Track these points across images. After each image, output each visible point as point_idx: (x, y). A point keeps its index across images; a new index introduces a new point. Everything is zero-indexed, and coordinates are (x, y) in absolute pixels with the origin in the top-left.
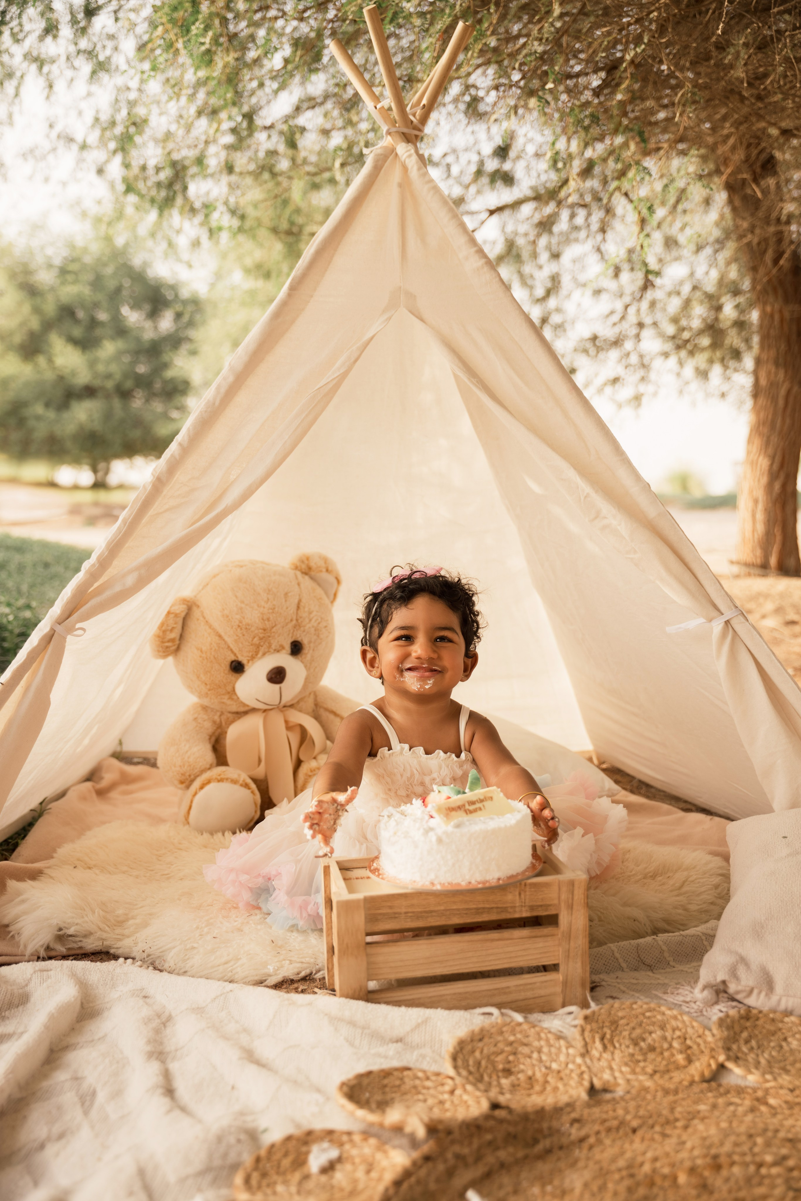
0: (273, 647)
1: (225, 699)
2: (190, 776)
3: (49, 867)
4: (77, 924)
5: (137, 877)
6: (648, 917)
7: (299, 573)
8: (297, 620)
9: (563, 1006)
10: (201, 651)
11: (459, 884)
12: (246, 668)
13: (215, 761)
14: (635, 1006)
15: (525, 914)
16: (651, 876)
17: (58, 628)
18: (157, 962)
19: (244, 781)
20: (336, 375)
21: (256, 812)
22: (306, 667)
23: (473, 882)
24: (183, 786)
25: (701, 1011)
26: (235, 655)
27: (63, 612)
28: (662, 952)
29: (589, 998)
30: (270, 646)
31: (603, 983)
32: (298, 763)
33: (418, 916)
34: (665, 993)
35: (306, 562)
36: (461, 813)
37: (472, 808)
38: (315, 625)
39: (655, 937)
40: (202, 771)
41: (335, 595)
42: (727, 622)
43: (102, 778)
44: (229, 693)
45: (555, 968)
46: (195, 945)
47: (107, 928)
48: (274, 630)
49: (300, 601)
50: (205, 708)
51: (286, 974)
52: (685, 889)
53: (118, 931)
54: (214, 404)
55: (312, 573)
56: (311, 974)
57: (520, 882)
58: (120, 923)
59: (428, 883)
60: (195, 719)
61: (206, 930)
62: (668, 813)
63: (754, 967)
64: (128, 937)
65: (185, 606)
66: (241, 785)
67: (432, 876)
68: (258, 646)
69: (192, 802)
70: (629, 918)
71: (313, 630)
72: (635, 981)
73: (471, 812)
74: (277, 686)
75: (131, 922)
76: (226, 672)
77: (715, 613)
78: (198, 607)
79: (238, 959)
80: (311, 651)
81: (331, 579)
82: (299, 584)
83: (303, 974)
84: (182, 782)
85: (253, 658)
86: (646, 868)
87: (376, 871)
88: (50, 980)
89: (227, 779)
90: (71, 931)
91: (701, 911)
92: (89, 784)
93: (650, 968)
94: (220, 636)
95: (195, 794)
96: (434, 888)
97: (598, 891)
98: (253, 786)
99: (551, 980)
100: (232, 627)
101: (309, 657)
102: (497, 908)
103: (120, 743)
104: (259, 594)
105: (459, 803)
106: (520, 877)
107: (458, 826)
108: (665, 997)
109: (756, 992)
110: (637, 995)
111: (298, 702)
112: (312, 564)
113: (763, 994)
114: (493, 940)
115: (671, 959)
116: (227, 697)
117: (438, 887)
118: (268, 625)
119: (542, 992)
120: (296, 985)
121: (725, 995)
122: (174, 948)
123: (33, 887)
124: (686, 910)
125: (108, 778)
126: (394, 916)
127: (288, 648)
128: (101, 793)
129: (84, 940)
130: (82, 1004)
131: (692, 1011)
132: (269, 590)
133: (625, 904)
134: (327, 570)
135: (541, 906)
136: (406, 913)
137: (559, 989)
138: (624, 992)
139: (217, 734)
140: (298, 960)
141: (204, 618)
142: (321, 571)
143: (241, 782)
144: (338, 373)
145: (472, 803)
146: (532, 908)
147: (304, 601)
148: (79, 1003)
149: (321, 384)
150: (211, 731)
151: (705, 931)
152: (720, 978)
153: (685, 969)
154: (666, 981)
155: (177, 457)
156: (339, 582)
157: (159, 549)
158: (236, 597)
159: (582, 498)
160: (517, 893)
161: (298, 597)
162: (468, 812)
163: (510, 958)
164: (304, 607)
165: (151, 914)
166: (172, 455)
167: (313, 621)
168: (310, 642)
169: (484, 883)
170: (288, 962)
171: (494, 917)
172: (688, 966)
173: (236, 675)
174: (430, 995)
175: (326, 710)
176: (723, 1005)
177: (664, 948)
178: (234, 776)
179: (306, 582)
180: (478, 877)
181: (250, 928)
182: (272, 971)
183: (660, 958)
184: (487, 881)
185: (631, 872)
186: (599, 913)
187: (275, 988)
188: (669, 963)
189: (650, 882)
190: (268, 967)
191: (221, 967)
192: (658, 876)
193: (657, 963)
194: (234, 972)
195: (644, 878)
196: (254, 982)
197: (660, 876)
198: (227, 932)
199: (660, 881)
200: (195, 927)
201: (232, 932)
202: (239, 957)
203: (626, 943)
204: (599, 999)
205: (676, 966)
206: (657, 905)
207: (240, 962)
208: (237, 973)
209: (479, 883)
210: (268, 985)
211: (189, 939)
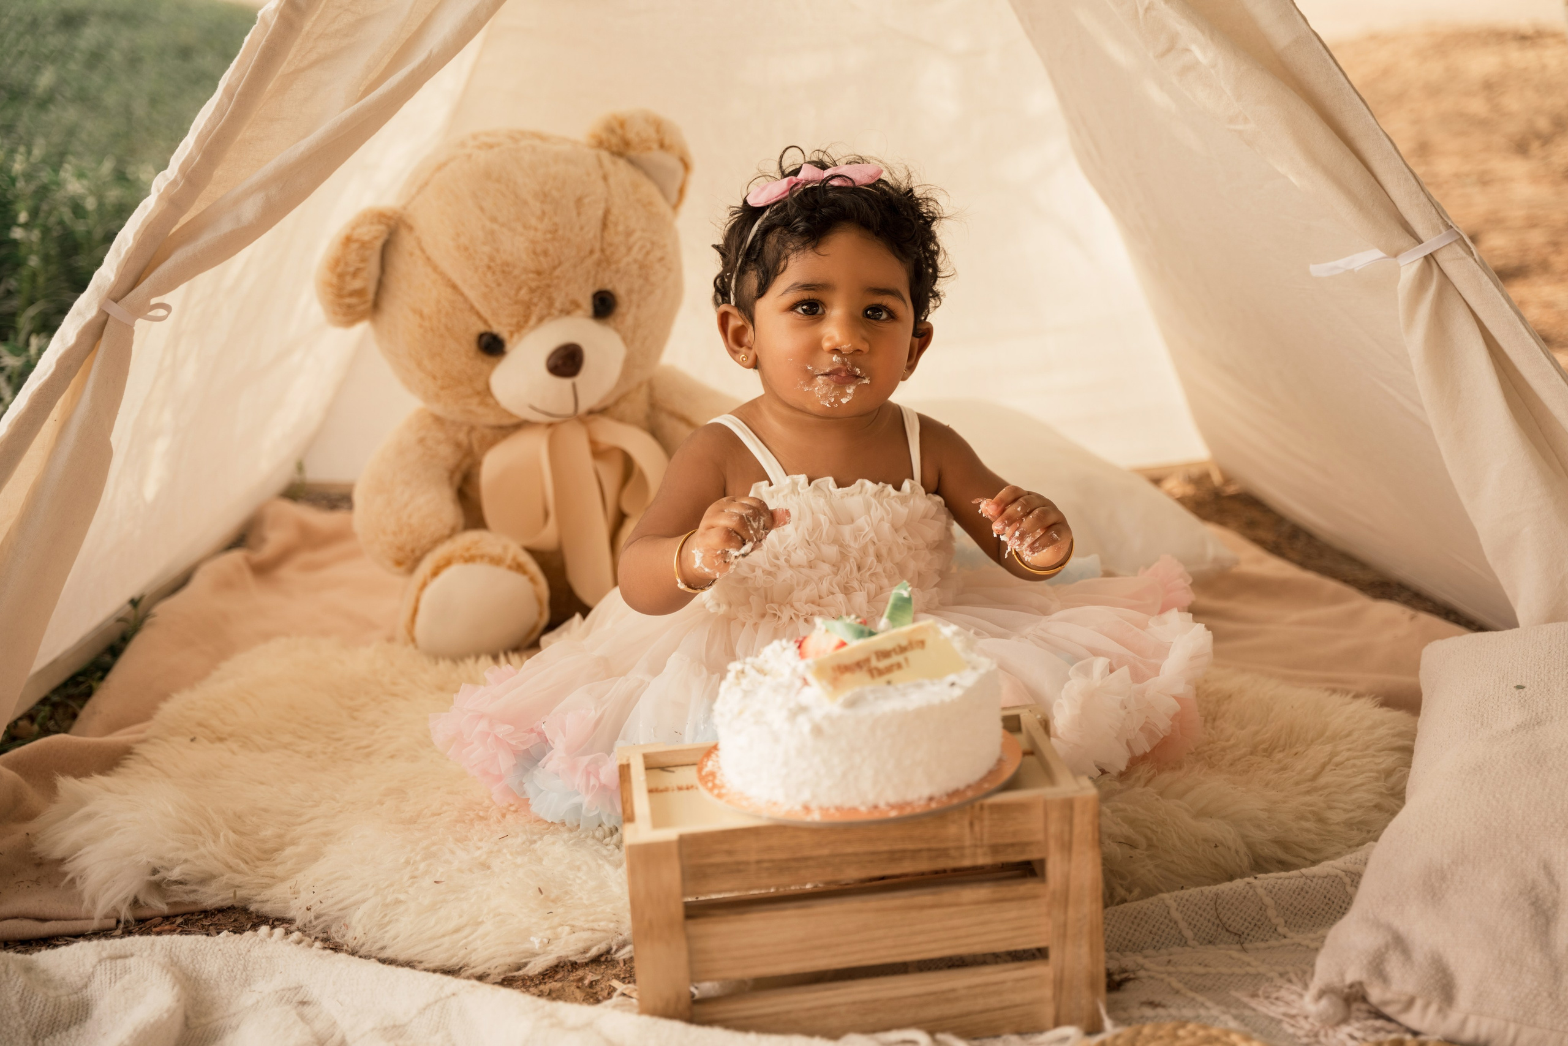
0: (558, 305)
1: (473, 404)
2: (413, 551)
3: (144, 741)
4: (186, 861)
5: (309, 755)
6: (1244, 837)
7: (605, 156)
8: (603, 250)
9: (1057, 1024)
10: (421, 315)
11: (855, 810)
12: (508, 346)
13: (461, 521)
14: (1181, 1033)
15: (983, 860)
16: (1265, 750)
17: (115, 310)
18: (333, 929)
19: (514, 559)
21: (541, 614)
22: (624, 339)
23: (882, 805)
24: (402, 569)
25: (1316, 1035)
26: (485, 322)
27: (121, 276)
28: (1263, 908)
29: (1103, 1011)
30: (551, 304)
31: (1142, 973)
32: (620, 519)
33: (781, 867)
34: (1254, 995)
35: (619, 131)
36: (862, 676)
37: (883, 664)
38: (640, 257)
39: (1251, 880)
40: (437, 542)
41: (681, 192)
42: (1430, 259)
43: (263, 540)
44: (478, 393)
45: (1040, 954)
46: (402, 897)
47: (243, 866)
48: (557, 272)
49: (607, 213)
50: (438, 420)
51: (563, 953)
52: (1323, 780)
53: (265, 869)
55: (632, 153)
56: (608, 952)
57: (971, 802)
58: (269, 854)
59: (798, 807)
60: (421, 441)
61: (422, 866)
62: (1336, 599)
63: (1419, 956)
64: (283, 880)
65: (382, 228)
66: (510, 568)
67: (806, 795)
68: (528, 306)
69: (417, 600)
70: (1205, 840)
71: (635, 268)
72: (1201, 970)
73: (881, 672)
74: (566, 383)
75: (289, 851)
76: (472, 354)
77: (1405, 240)
78: (410, 228)
79: (479, 923)
80: (633, 310)
81: (671, 161)
82: (605, 178)
83: (594, 952)
84: (399, 563)
85: (520, 326)
86: (1257, 733)
87: (709, 780)
88: (127, 977)
89: (482, 557)
90: (175, 874)
91: (1350, 824)
92: (237, 555)
93: (1240, 938)
94: (454, 287)
95: (424, 585)
96: (809, 819)
97: (1150, 789)
98: (533, 567)
99: (1033, 977)
100: (476, 269)
101: (629, 320)
102: (929, 850)
103: (300, 467)
104: (525, 203)
105: (860, 656)
106: (970, 794)
107: (852, 703)
108: (1253, 1003)
109: (1419, 1004)
110: (1200, 998)
111: (617, 403)
112: (631, 136)
113: (1433, 1008)
114: (922, 907)
115: (1281, 921)
116: (475, 401)
117: (816, 817)
118: (545, 263)
119: (1017, 998)
120: (580, 973)
121: (1364, 1007)
122: (364, 901)
123: (109, 790)
124: (1321, 820)
125: (275, 539)
126: (737, 869)
127: (587, 304)
128: (263, 570)
129: (202, 889)
130: (187, 1018)
131: (1301, 1033)
132: (545, 195)
133: (1202, 814)
134: (662, 146)
135: (1013, 845)
136: (759, 862)
137: (1048, 992)
138: (1177, 992)
139: (464, 466)
140: (586, 926)
141: (423, 251)
142: (649, 149)
143: (508, 561)
145: (884, 654)
146: (995, 849)
147: (615, 211)
148: (179, 1019)
150: (452, 461)
151: (1351, 867)
152: (1351, 977)
153: (1305, 943)
154: (1262, 969)
156: (686, 166)
157: (303, 146)
158: (482, 209)
159: (1141, 12)
160: (966, 823)
161: (602, 205)
162: (875, 673)
163: (957, 938)
164: (616, 224)
165: (326, 834)
167: (635, 249)
168: (630, 292)
169: (900, 806)
170: (567, 929)
171: (924, 865)
172: (1311, 935)
173: (492, 359)
174: (808, 1005)
175: (673, 414)
176: (1357, 1025)
177: (1268, 900)
178: (496, 550)
179: (621, 172)
180: (892, 797)
181: (502, 863)
182: (537, 946)
183: (1259, 920)
184: (909, 804)
185: (1228, 740)
186: (1149, 833)
187: (543, 979)
188: (1276, 930)
189: (1260, 763)
190: (532, 939)
191: (447, 938)
192: (1277, 750)
193: (1252, 930)
194: (470, 948)
195: (1252, 753)
196: (505, 968)
197: (1280, 751)
198: (461, 871)
199: (1279, 761)
200: (402, 860)
201: (471, 870)
202: (480, 920)
203: (1193, 891)
204: (1125, 1009)
205: (1290, 934)
206: (1263, 815)
207: (481, 930)
208: (475, 950)
209: (893, 807)
210: (531, 974)
211: (391, 885)
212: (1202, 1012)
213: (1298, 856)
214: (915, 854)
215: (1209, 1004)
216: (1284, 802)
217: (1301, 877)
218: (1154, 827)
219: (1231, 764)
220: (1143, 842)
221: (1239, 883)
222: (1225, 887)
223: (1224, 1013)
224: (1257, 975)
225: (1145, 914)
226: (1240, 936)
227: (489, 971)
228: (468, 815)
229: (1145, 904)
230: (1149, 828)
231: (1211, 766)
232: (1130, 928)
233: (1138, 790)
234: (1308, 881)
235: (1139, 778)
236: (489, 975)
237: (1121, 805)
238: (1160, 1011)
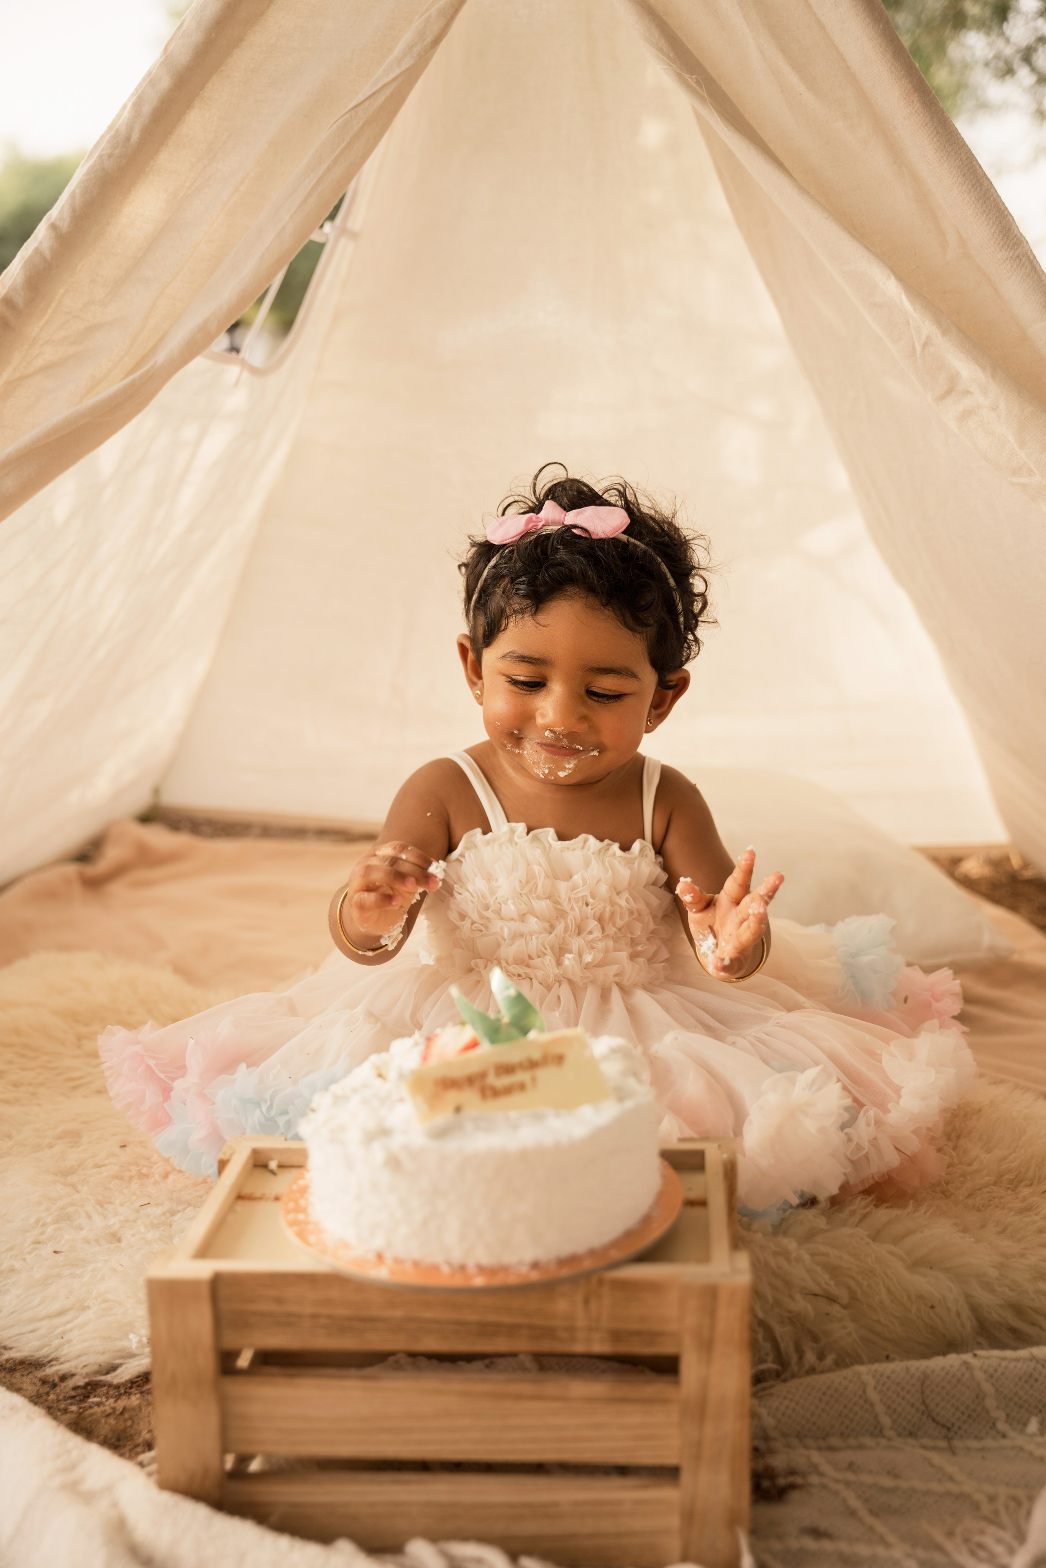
6: (968, 1296)
11: (434, 1269)
15: (600, 1347)
16: (1011, 1182)
20: (392, 76)
23: (471, 1264)
28: (980, 1396)
29: (745, 1548)
31: (814, 1479)
34: (950, 1534)
36: (470, 1095)
37: (502, 1082)
39: (967, 1357)
43: (103, 857)
45: (671, 1474)
46: (17, 1265)
54: (128, 139)
57: (591, 1272)
67: (378, 1242)
70: (921, 1297)
73: (495, 1094)
79: (85, 1308)
86: (1003, 1160)
92: (77, 868)
93: (948, 1433)
97: (861, 1230)
99: (658, 1502)
102: (531, 1327)
103: (156, 791)
105: (472, 1070)
106: (590, 1263)
108: (947, 1544)
110: (880, 1527)
115: (1000, 1414)
117: (382, 1273)
125: (112, 855)
126: (289, 1321)
128: (93, 884)
133: (919, 1264)
138: (854, 1517)
144: (397, 72)
145: (506, 1069)
146: (616, 1335)
149: (361, 97)
155: (48, 255)
159: (918, 348)
160: (580, 1300)
162: (490, 1093)
166: (37, 250)
177: (987, 1387)
180: (484, 1257)
181: (134, 1235)
182: (134, 1346)
183: (974, 1411)
184: (504, 1269)
185: (970, 1165)
186: (852, 1284)
187: (131, 1388)
188: (994, 1425)
189: (1002, 1197)
190: (131, 1336)
191: (45, 1323)
192: (1024, 1184)
193: (964, 1422)
194: (65, 1338)
195: (995, 1183)
196: (96, 1368)
197: (1027, 1186)
198: (87, 1241)
199: (1024, 1199)
200: (32, 1220)
201: (97, 1241)
202: (86, 1304)
203: (896, 1367)
204: (780, 1537)
205: (1011, 1433)
206: (993, 1273)
207: (82, 1319)
208: (69, 1341)
209: (482, 1270)
210: (116, 1381)
211: (11, 1249)
212: (881, 1551)
213: (1033, 1324)
214: (512, 1330)
215: (891, 1538)
216: (1022, 1256)
217: (1031, 1360)
218: (860, 1278)
219: (969, 1195)
220: (844, 1297)
221: (953, 1360)
222: (937, 1363)
223: (909, 1556)
224: (961, 1497)
225: (836, 1390)
226: (949, 1429)
227: (74, 1371)
228: (130, 1171)
229: (837, 1377)
230: (853, 1278)
231: (946, 1195)
232: (817, 1407)
233: (847, 1230)
234: (1040, 1367)
235: (853, 1213)
236: (73, 1375)
237: (823, 1249)
238: (827, 1545)
